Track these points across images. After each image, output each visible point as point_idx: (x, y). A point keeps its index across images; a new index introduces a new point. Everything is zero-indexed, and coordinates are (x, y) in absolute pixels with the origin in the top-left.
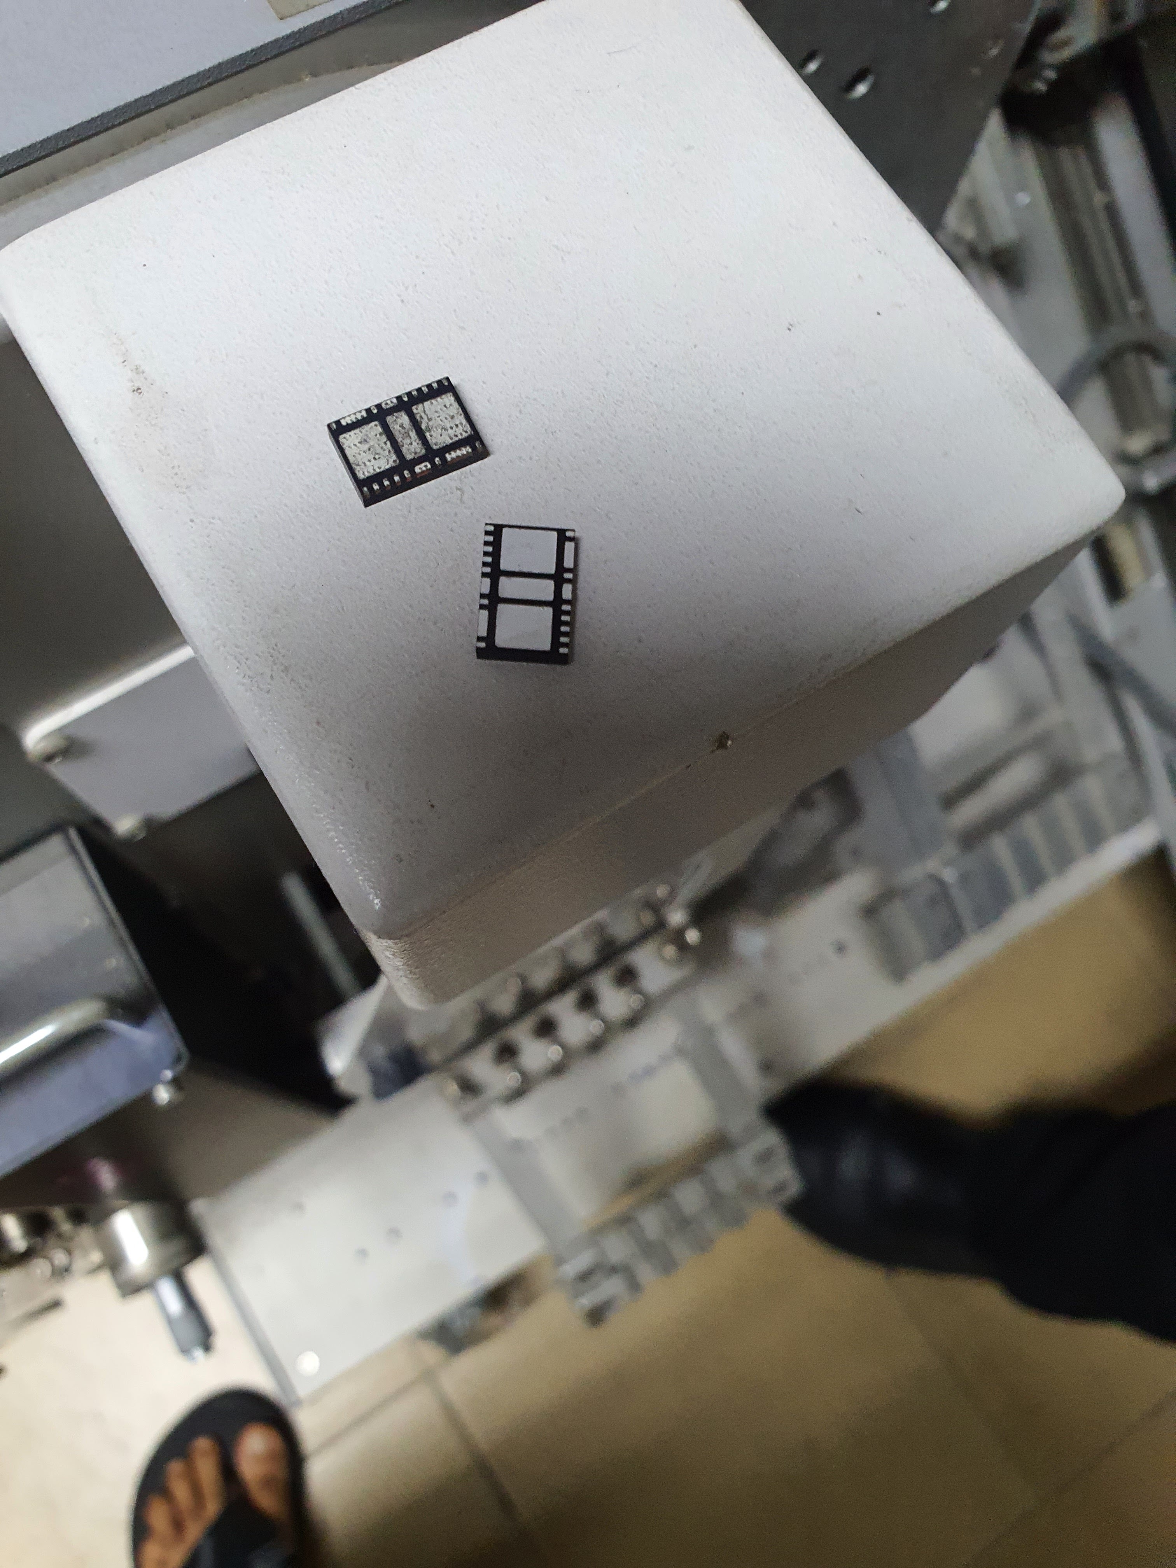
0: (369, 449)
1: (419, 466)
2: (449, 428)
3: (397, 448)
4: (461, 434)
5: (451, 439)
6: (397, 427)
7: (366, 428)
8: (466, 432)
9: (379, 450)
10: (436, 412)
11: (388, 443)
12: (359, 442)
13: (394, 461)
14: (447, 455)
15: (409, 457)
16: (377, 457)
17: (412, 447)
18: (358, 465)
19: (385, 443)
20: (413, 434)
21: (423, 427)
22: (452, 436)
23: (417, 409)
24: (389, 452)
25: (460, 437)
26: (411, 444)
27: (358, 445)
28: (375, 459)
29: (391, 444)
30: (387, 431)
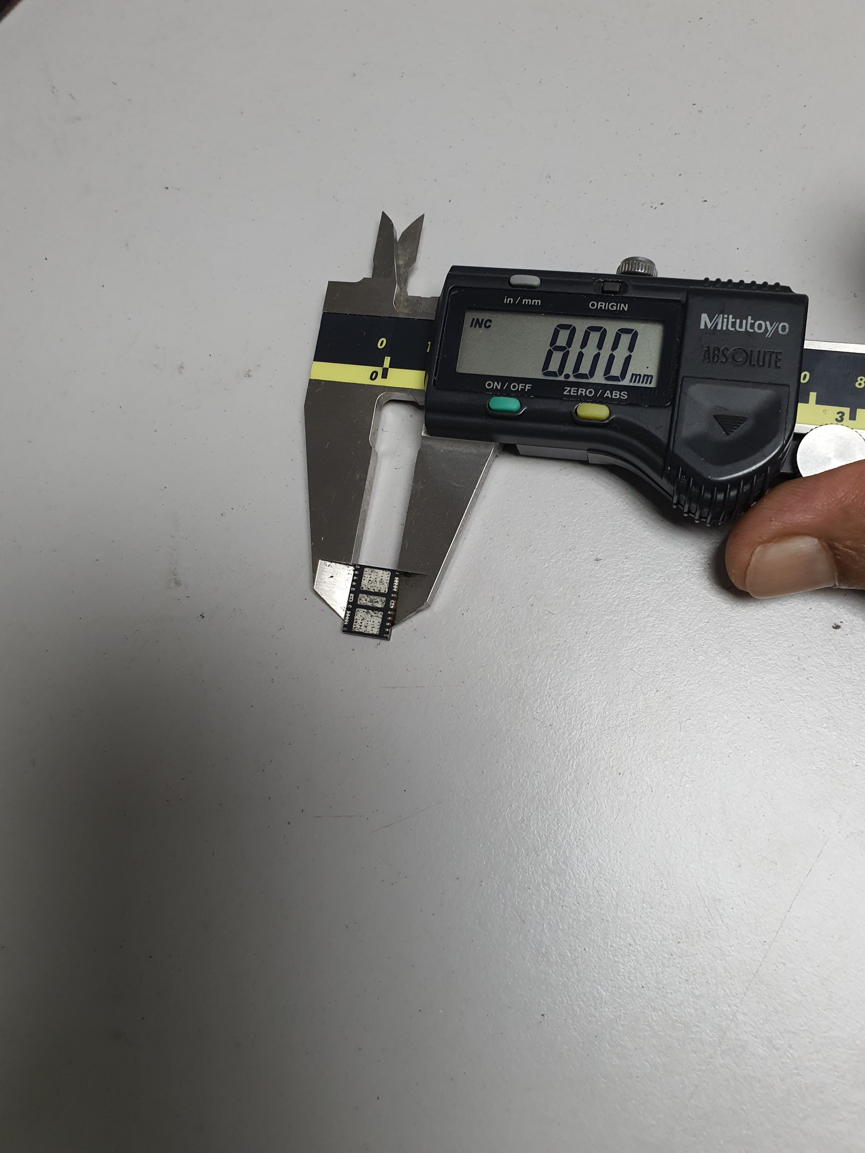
0: (376, 581)
1: (353, 597)
2: (362, 621)
3: (368, 593)
4: (355, 625)
5: (356, 619)
6: (378, 600)
7: (387, 586)
8: (355, 628)
9: (372, 585)
10: (374, 622)
11: (373, 591)
12: (382, 579)
13: (363, 588)
14: (350, 612)
15: (360, 595)
16: (370, 582)
17: (364, 600)
18: (372, 572)
19: (374, 589)
20: (370, 604)
21: (370, 611)
22: (358, 621)
23: (381, 614)
24: (369, 589)
25: (354, 624)
26: (366, 600)
27: (381, 578)
28: (370, 580)
29: (371, 591)
30: (378, 594)
